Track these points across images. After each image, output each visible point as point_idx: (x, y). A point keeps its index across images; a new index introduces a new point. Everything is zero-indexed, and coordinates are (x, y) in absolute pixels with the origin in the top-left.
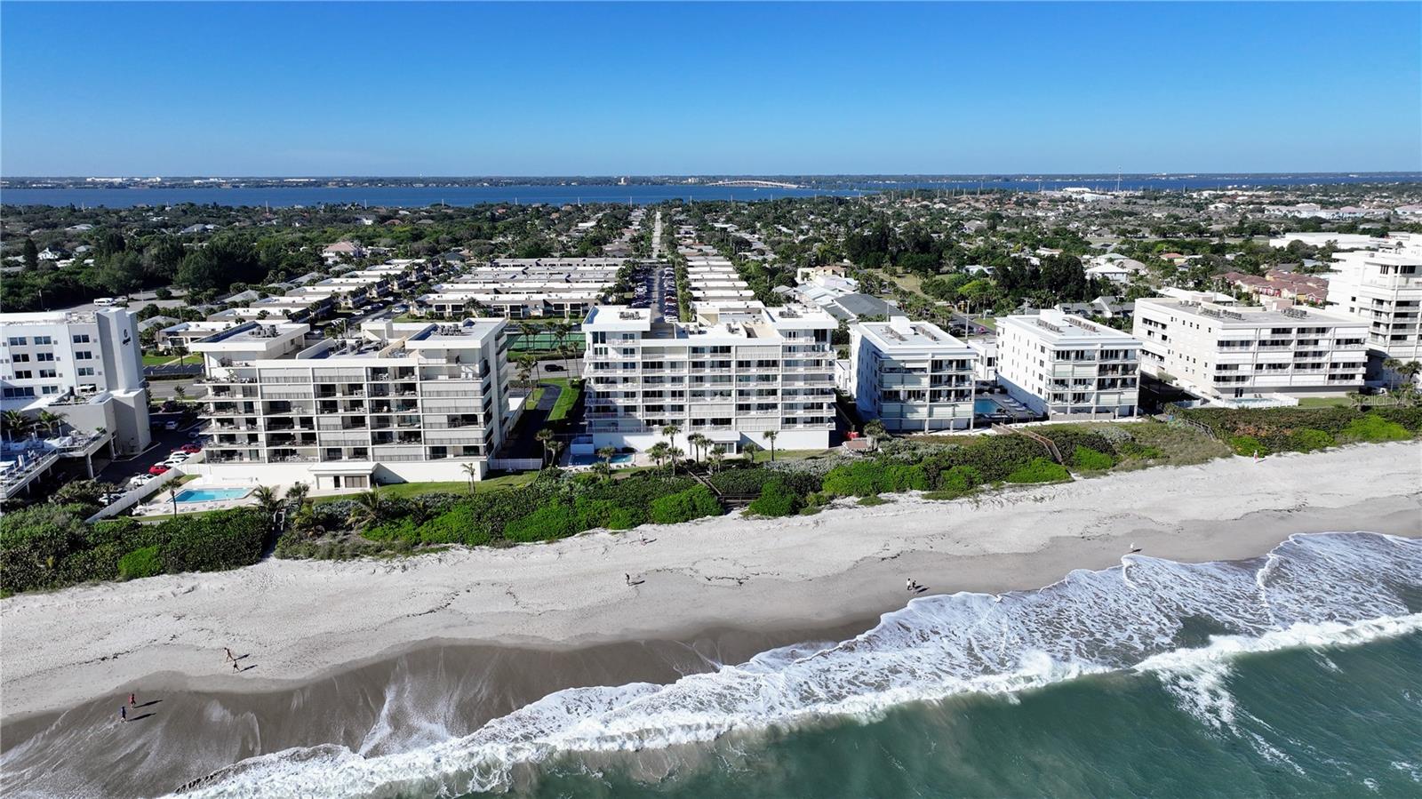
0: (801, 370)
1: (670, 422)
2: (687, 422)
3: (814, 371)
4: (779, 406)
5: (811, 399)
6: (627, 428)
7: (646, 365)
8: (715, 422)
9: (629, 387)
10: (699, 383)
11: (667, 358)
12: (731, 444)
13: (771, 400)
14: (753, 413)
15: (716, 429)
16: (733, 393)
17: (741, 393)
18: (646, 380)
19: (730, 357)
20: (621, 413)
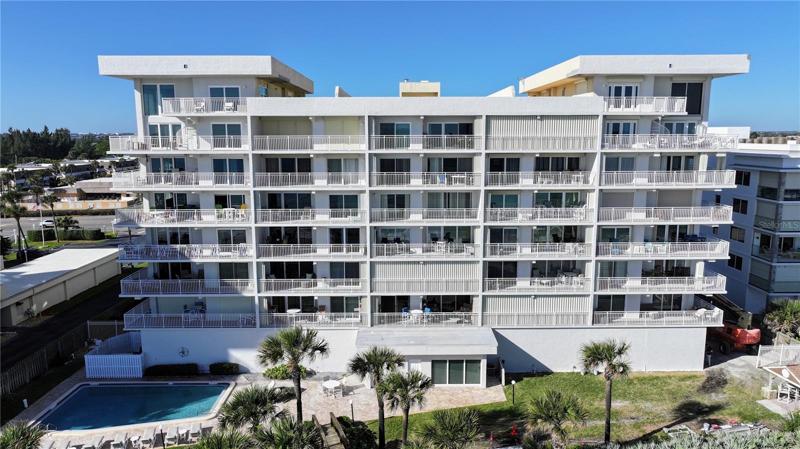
0: (640, 181)
1: (328, 304)
2: (366, 305)
3: (676, 183)
4: (590, 269)
5: (664, 252)
6: (222, 317)
7: (268, 164)
8: (433, 303)
9: (230, 220)
10: (396, 210)
11: (321, 147)
12: (473, 362)
13: (567, 252)
14: (523, 284)
15: (434, 321)
16: (479, 236)
17: (497, 235)
18: (272, 201)
19: (471, 145)
20: (212, 280)
